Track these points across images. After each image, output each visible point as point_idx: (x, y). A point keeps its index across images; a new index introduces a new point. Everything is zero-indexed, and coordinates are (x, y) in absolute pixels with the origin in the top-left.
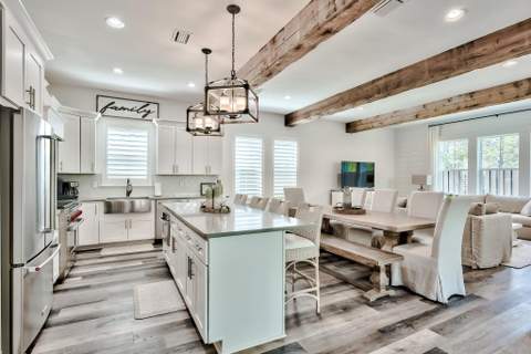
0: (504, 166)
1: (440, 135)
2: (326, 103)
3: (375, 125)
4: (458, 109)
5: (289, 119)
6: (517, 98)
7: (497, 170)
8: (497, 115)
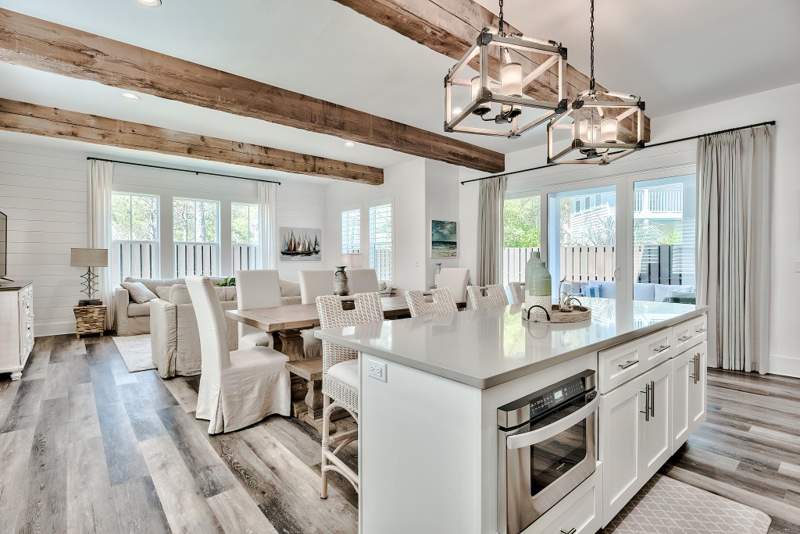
4: (251, 162)
8: (197, 173)
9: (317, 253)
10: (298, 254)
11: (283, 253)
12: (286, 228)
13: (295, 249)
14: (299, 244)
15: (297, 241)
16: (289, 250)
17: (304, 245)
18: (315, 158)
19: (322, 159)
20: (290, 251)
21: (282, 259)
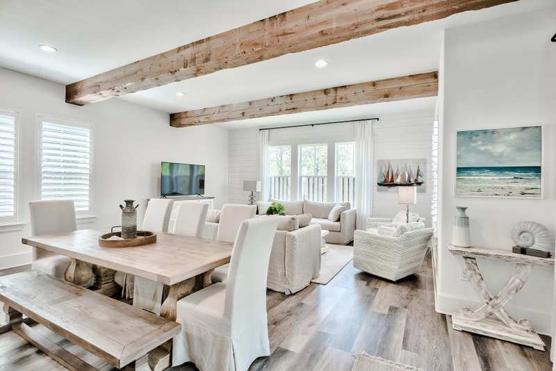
0: (319, 174)
1: (269, 139)
2: (121, 74)
3: (202, 119)
4: (280, 111)
5: (71, 93)
6: (326, 106)
7: (314, 178)
8: (313, 125)
9: (419, 184)
10: (396, 185)
11: (379, 184)
12: (383, 161)
13: (392, 181)
14: (397, 175)
15: (395, 172)
16: (385, 181)
17: (403, 175)
18: (336, 89)
19: (345, 87)
20: (388, 183)
21: (378, 190)
